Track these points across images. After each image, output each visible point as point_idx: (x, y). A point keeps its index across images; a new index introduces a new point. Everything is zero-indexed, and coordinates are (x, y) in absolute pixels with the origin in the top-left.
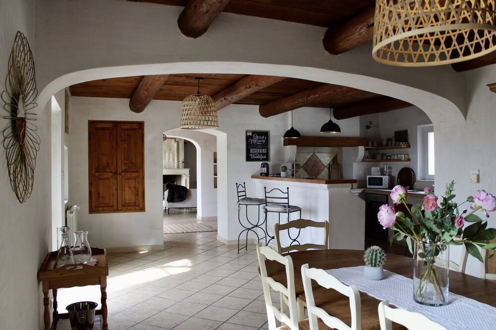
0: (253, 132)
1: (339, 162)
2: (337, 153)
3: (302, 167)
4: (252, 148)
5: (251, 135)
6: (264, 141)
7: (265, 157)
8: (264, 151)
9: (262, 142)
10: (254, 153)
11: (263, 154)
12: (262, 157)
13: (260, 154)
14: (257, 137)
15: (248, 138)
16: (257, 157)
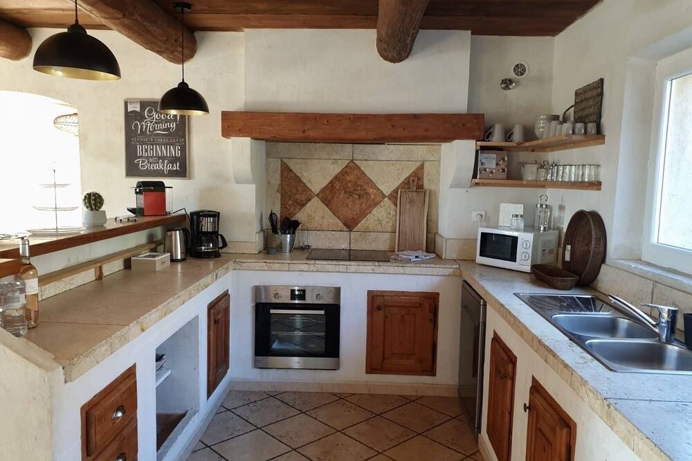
0: (144, 104)
1: (427, 185)
2: (424, 162)
3: (317, 195)
4: (142, 143)
5: (138, 109)
6: (173, 125)
7: (176, 167)
8: (175, 151)
9: (168, 129)
10: (148, 158)
11: (173, 160)
12: (170, 167)
13: (163, 158)
14: (156, 116)
15: (130, 117)
16: (156, 167)
